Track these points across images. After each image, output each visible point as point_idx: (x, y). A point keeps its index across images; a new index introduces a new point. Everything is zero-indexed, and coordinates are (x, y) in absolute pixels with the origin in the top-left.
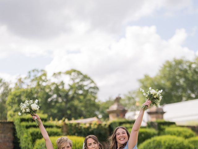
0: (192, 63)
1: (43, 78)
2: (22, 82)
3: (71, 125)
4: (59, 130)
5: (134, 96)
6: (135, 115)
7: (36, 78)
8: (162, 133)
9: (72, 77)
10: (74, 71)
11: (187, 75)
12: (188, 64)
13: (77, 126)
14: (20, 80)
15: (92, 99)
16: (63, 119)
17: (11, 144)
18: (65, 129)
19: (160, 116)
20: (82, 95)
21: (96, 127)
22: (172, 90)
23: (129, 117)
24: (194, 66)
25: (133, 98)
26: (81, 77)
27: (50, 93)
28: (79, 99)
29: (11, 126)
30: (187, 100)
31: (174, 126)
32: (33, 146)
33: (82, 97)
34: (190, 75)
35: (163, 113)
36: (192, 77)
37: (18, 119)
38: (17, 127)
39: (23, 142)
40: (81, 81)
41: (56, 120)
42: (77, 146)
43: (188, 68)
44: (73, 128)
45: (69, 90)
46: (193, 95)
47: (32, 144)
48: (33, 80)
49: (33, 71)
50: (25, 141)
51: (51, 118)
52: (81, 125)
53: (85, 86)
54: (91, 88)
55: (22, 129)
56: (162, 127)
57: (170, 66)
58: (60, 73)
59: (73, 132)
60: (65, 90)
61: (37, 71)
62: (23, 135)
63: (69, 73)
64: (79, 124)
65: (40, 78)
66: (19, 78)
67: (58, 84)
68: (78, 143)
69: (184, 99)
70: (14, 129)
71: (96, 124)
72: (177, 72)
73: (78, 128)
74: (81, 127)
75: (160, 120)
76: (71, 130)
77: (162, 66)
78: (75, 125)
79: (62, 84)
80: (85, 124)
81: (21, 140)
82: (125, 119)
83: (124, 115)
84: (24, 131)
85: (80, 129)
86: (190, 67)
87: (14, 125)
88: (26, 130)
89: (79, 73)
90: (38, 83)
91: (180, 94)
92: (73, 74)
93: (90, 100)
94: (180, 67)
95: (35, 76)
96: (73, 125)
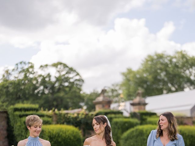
0: (172, 58)
1: (31, 70)
2: (10, 74)
3: (60, 115)
4: (49, 119)
5: (117, 88)
6: (119, 106)
7: (24, 70)
8: (144, 122)
9: (58, 69)
10: (61, 64)
11: (168, 69)
12: (169, 58)
13: (66, 116)
14: (7, 72)
15: (78, 91)
16: (53, 109)
17: (5, 132)
18: (54, 118)
19: (142, 107)
20: (67, 87)
21: (83, 116)
22: (153, 83)
23: (114, 108)
24: (174, 60)
25: (116, 90)
26: (67, 69)
27: (38, 85)
28: (65, 91)
29: (5, 115)
30: (168, 93)
31: (155, 116)
32: (26, 134)
33: (67, 89)
34: (170, 68)
35: (145, 104)
36: (173, 71)
37: (12, 109)
38: (10, 117)
39: (17, 130)
40: (67, 73)
41: (47, 110)
42: (67, 134)
43: (169, 62)
44: (62, 118)
45: (55, 82)
46: (173, 89)
47: (25, 131)
48: (20, 72)
49: (21, 63)
50: (18, 129)
51: (42, 109)
52: (69, 115)
53: (71, 78)
54: (76, 80)
55: (16, 118)
56: (144, 117)
57: (152, 60)
58: (47, 65)
59: (62, 121)
60: (51, 82)
61: (25, 63)
62: (17, 123)
63: (55, 65)
64: (67, 114)
65: (28, 70)
66: (6, 69)
67: (45, 76)
68: (68, 131)
69: (165, 92)
70: (8, 118)
71: (83, 114)
72: (159, 66)
73: (66, 117)
74: (70, 117)
75: (142, 111)
76: (60, 119)
77: (145, 60)
78: (64, 115)
79: (49, 76)
80: (73, 114)
81: (15, 128)
82: (110, 109)
83: (109, 106)
84: (18, 120)
85: (68, 119)
86: (171, 61)
87: (8, 114)
88: (19, 119)
89: (65, 66)
90: (26, 74)
91: (161, 87)
92: (59, 66)
93: (75, 92)
94: (161, 60)
95: (23, 68)
96: (62, 115)
